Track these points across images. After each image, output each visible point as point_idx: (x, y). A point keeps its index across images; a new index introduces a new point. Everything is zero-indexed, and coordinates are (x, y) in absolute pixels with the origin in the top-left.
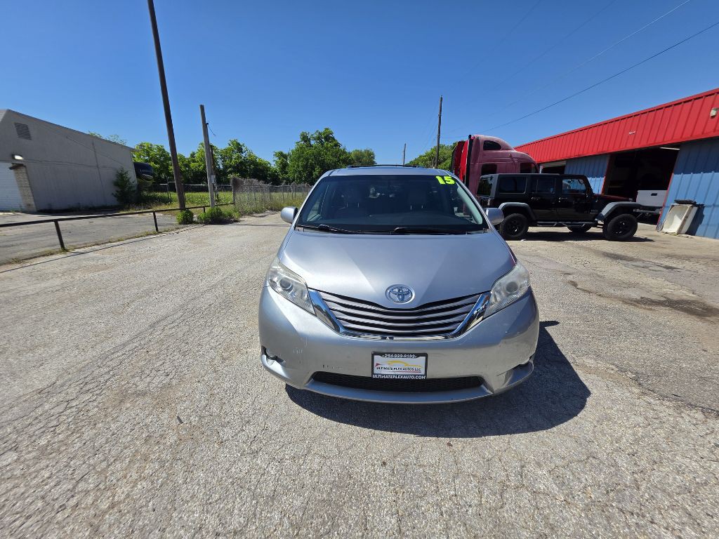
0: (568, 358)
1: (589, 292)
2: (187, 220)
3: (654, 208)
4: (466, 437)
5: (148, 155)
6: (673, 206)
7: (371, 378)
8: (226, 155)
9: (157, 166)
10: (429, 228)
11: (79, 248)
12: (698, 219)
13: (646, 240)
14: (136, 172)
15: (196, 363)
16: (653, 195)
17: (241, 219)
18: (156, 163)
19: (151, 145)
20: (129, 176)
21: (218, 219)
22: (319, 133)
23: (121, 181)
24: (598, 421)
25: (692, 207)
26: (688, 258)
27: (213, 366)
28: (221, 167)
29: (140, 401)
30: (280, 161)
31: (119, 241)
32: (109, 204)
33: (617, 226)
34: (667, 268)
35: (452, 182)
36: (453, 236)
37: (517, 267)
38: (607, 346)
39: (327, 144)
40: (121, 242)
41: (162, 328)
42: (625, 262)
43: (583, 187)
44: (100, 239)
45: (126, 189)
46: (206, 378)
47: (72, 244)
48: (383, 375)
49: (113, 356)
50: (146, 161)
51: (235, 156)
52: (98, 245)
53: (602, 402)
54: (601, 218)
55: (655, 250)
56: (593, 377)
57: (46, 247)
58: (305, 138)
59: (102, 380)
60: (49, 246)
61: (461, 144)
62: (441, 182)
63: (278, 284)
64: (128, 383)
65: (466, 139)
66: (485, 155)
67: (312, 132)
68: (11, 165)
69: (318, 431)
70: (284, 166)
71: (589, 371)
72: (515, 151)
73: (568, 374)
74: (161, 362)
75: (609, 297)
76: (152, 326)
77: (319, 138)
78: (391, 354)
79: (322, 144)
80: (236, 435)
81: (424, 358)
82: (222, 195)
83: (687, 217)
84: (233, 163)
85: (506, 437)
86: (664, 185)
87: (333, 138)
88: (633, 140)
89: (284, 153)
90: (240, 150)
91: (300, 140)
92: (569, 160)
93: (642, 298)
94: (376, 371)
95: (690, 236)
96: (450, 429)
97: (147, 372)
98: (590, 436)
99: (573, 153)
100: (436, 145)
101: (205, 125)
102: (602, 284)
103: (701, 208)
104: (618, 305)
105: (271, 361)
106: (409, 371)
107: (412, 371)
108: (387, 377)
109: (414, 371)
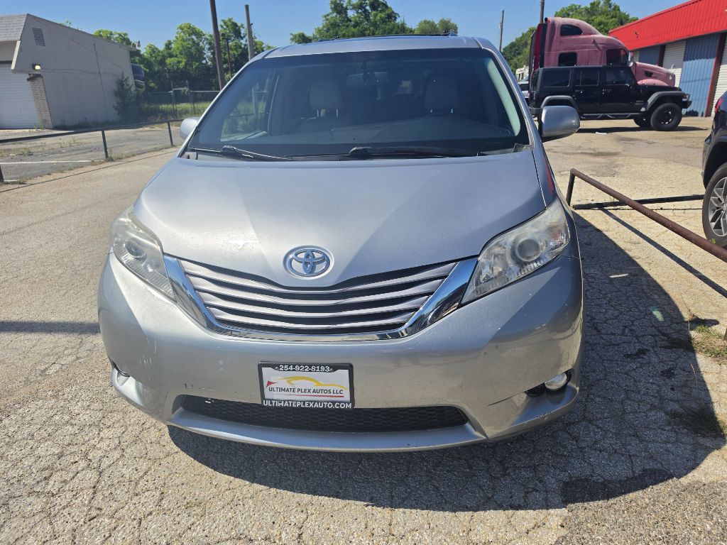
7: (261, 406)
10: (416, 148)
39: (376, 15)
48: (280, 401)
58: (339, 8)
66: (562, 42)
68: (28, 76)
77: (361, 6)
78: (289, 365)
81: (347, 372)
87: (385, 5)
91: (330, 11)
94: (268, 395)
106: (323, 394)
107: (328, 394)
108: (286, 404)
109: (332, 394)
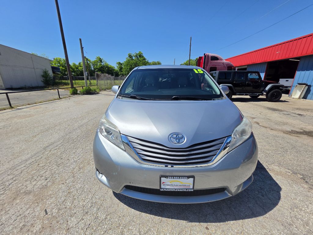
0: (264, 166)
1: (266, 128)
2: (75, 93)
3: (287, 87)
4: (217, 222)
5: (59, 64)
6: (297, 86)
7: (160, 191)
8: (94, 64)
9: (64, 68)
10: (193, 97)
11: (19, 106)
12: (308, 91)
13: (285, 101)
14: (52, 71)
15: (64, 171)
16: (286, 81)
17: (100, 92)
18: (63, 67)
19: (61, 59)
20: (49, 73)
21: (89, 92)
22: (137, 54)
23: (45, 75)
24: (291, 209)
25: (306, 86)
26: (307, 110)
27: (73, 173)
28: (93, 69)
29: (26, 198)
30: (119, 66)
31: (40, 103)
32: (40, 85)
33: (273, 95)
34: (300, 115)
35: (202, 72)
36: (205, 101)
37: (244, 119)
38: (283, 158)
39: (140, 59)
40: (41, 103)
41: (49, 150)
42: (279, 112)
43: (257, 77)
44: (30, 102)
45: (48, 79)
46: (67, 182)
47: (16, 105)
48: (167, 189)
49: (18, 168)
50: (59, 66)
51: (99, 64)
52: (29, 105)
53: (289, 195)
54: (265, 91)
55: (290, 106)
56: (280, 177)
57: (3, 106)
58: (130, 56)
59: (7, 183)
60: (4, 106)
61: (200, 58)
62: (196, 72)
63: (104, 130)
64: (22, 185)
65: (203, 55)
66: (211, 63)
67: (133, 54)
69: (128, 219)
70: (121, 69)
71: (277, 174)
72: (225, 61)
73: (267, 176)
74: (45, 171)
75: (276, 130)
76: (45, 149)
77: (136, 56)
78: (172, 176)
79: (138, 59)
80: (78, 223)
81: (192, 179)
82: (92, 81)
83: (303, 91)
84: (98, 67)
85: (240, 222)
86: (292, 76)
87: (143, 56)
88: (278, 56)
89: (121, 62)
90: (101, 61)
91: (128, 57)
92: (248, 65)
93: (292, 130)
94: (162, 187)
95: (305, 100)
96: (206, 216)
97: (35, 178)
98: (289, 220)
99: (250, 62)
100: (189, 59)
101: (82, 48)
102: (271, 123)
103: (309, 87)
104: (282, 134)
105: (101, 175)
106: (183, 186)
107: (185, 186)
108: (169, 190)
109: (186, 186)
